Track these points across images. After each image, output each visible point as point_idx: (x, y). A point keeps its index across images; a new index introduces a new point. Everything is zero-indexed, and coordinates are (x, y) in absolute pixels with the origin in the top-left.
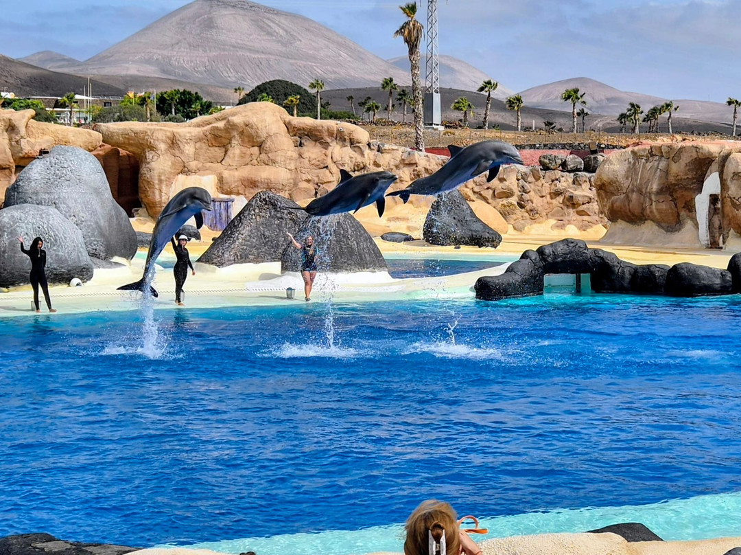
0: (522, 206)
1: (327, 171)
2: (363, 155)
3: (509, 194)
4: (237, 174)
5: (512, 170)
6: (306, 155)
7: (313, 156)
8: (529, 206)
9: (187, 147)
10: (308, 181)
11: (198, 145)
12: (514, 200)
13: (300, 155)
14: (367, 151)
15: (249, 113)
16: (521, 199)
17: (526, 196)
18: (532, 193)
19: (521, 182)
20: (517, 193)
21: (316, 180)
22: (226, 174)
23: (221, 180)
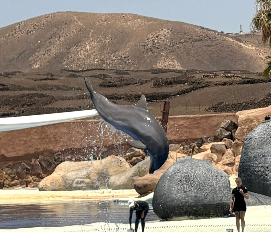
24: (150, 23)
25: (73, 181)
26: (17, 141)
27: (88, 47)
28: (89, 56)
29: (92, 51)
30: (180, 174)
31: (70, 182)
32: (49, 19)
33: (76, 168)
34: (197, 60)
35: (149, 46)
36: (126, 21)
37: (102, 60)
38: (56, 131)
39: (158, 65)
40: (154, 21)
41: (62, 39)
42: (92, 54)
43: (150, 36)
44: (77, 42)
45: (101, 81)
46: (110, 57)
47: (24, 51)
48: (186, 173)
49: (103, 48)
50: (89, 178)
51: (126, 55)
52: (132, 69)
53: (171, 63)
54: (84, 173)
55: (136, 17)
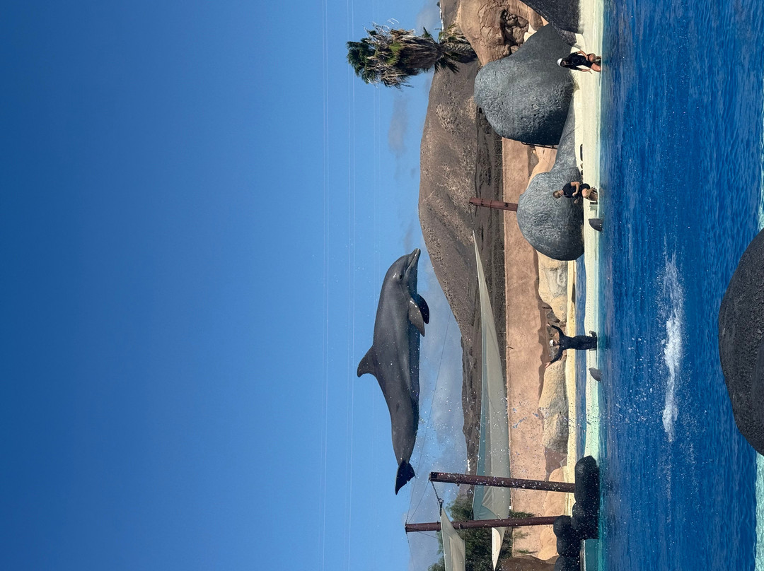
24: (430, 126)
26: (524, 317)
27: (454, 188)
28: (464, 188)
29: (458, 184)
30: (533, 232)
31: (560, 289)
32: (426, 226)
33: (546, 280)
34: (468, 78)
35: (452, 127)
36: (429, 150)
37: (467, 174)
38: (515, 277)
39: (472, 118)
40: (428, 121)
41: (445, 213)
42: (460, 184)
43: (444, 126)
44: (449, 199)
46: (464, 167)
47: (457, 250)
48: (532, 225)
49: (455, 173)
50: (556, 269)
51: (463, 151)
52: (475, 144)
53: (471, 105)
54: (551, 274)
55: (424, 140)
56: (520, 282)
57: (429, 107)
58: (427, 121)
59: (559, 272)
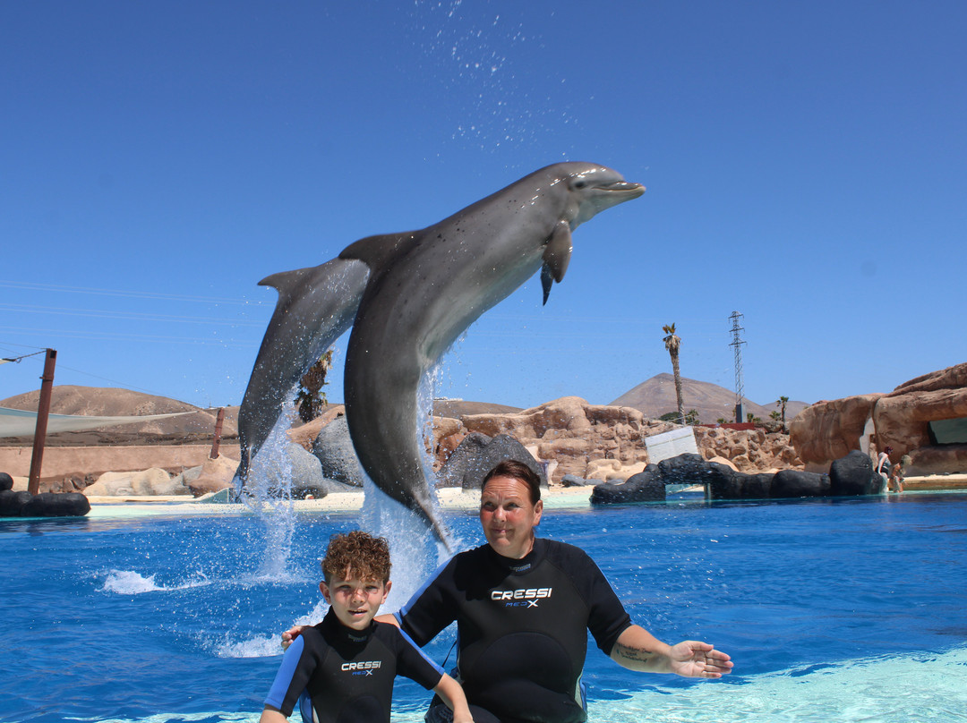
0: (752, 460)
1: (613, 441)
2: (637, 429)
3: (742, 451)
4: (551, 445)
5: (744, 434)
6: (598, 430)
7: (603, 431)
8: (757, 460)
9: (519, 428)
10: (600, 448)
11: (527, 427)
12: (746, 456)
13: (595, 431)
14: (640, 426)
15: (560, 404)
16: (750, 454)
17: (754, 453)
18: (759, 450)
19: (751, 442)
20: (748, 450)
21: (606, 447)
22: (544, 445)
23: (540, 449)
24: (139, 396)
25: (116, 490)
36: (118, 395)
45: (99, 438)
54: (127, 482)
55: (127, 391)
56: (81, 460)
57: (153, 396)
58: (142, 394)
59: (130, 490)
